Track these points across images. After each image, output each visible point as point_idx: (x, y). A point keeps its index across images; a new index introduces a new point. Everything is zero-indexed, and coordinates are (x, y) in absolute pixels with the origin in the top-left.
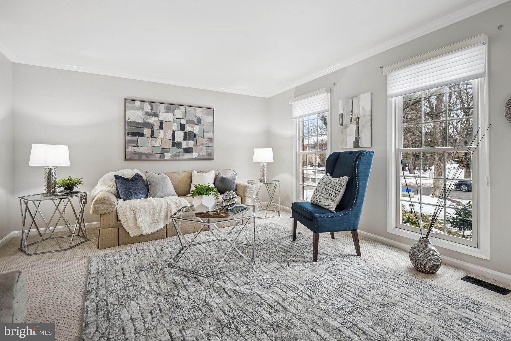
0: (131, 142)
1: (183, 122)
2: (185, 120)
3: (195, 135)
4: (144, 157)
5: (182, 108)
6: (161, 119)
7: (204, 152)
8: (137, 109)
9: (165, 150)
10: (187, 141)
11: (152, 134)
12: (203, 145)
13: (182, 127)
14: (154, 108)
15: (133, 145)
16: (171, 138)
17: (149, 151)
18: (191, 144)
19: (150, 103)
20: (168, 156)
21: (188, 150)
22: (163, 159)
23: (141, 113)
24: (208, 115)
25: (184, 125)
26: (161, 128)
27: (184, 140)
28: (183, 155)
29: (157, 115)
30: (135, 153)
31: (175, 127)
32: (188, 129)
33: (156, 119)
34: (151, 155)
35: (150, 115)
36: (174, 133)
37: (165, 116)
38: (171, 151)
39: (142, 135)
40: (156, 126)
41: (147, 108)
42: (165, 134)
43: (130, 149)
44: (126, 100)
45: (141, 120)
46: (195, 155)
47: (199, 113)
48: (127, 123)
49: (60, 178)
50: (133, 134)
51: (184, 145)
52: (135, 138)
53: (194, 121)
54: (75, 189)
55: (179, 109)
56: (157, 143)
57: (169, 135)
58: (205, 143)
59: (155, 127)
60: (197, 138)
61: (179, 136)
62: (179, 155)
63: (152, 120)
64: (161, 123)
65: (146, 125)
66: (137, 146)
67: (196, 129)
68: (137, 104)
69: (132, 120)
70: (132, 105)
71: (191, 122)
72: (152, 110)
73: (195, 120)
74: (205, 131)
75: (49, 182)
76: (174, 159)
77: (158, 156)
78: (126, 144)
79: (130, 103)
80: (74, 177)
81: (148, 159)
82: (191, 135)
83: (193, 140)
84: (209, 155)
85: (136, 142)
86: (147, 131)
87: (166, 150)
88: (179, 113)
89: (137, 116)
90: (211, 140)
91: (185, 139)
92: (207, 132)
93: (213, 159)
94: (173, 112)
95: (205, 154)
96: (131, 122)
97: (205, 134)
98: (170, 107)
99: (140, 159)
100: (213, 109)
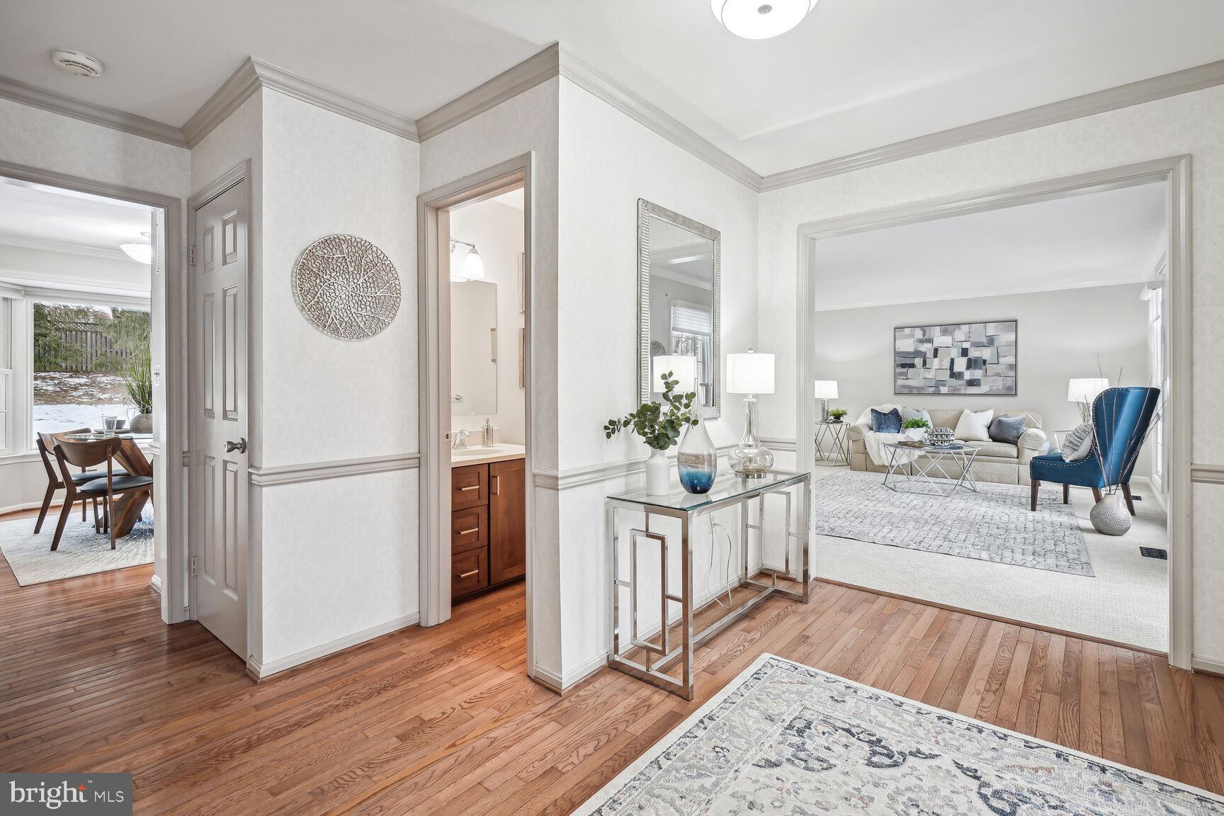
0: (903, 374)
1: (966, 345)
2: (969, 343)
3: (985, 362)
4: (915, 391)
5: (965, 328)
6: (936, 345)
7: (999, 384)
8: (908, 337)
9: (940, 383)
10: (972, 371)
11: (925, 363)
12: (998, 375)
13: (965, 352)
14: (927, 334)
15: (902, 377)
16: (948, 368)
17: (921, 384)
18: (977, 374)
19: (923, 328)
20: (944, 390)
21: (971, 383)
22: (938, 394)
23: (911, 341)
24: (1007, 330)
25: (967, 349)
26: (935, 355)
28: (966, 389)
29: (930, 341)
30: (904, 387)
31: (955, 353)
32: (974, 353)
33: (929, 345)
34: (923, 389)
35: (922, 341)
36: (952, 360)
37: (940, 340)
38: (948, 384)
39: (913, 366)
40: (930, 354)
41: (919, 334)
42: (941, 361)
43: (900, 382)
44: (895, 328)
45: (911, 349)
46: (984, 389)
47: (991, 328)
48: (897, 354)
50: (903, 366)
51: (968, 375)
52: (905, 370)
53: (982, 343)
54: (842, 419)
55: (960, 329)
56: (930, 374)
57: (947, 364)
58: (1001, 371)
59: (927, 356)
60: (987, 366)
61: (961, 365)
62: (959, 389)
63: (926, 348)
64: (936, 351)
65: (917, 353)
66: (907, 379)
67: (986, 354)
68: (907, 331)
69: (902, 350)
70: (901, 334)
71: (978, 345)
72: (924, 336)
73: (984, 340)
74: (1001, 354)
75: (823, 411)
76: (954, 393)
77: (931, 390)
78: (896, 376)
79: (899, 332)
80: (841, 408)
81: (919, 394)
82: (978, 362)
83: (981, 369)
84: (1009, 388)
86: (918, 361)
87: (942, 383)
88: (960, 334)
89: (907, 345)
90: (1014, 367)
91: (968, 368)
92: (1004, 356)
93: (1016, 394)
94: (951, 334)
95: (1001, 387)
96: (900, 352)
97: (1001, 360)
98: (947, 328)
99: (910, 394)
100: (1016, 321)
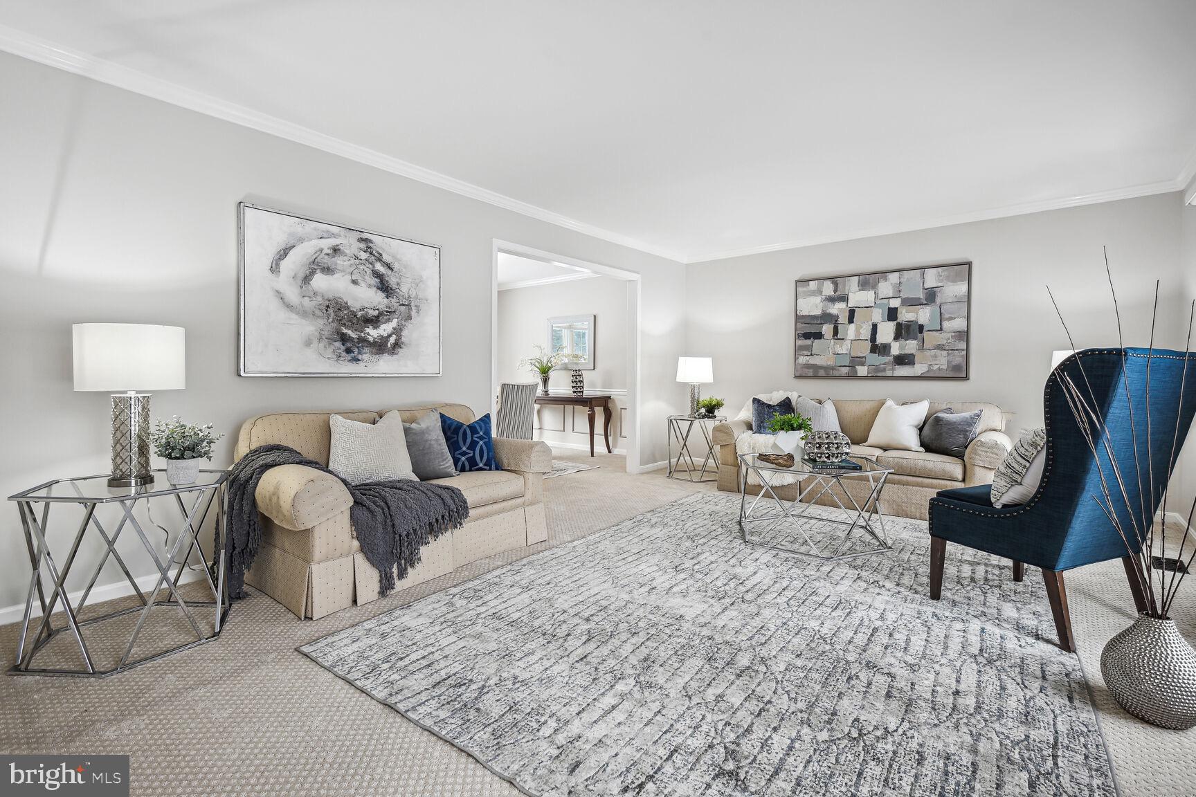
0: (802, 348)
1: (895, 303)
2: (899, 300)
3: (921, 328)
4: (822, 373)
5: (894, 278)
6: (851, 304)
7: (942, 361)
8: (813, 293)
9: (857, 361)
10: (903, 342)
11: (836, 332)
12: (940, 347)
13: (892, 314)
14: (840, 286)
15: (806, 353)
16: (869, 338)
17: (831, 363)
18: (911, 346)
19: (834, 280)
20: (862, 371)
21: (902, 360)
22: (852, 376)
23: (817, 300)
24: (955, 279)
25: (896, 309)
26: (851, 320)
27: (896, 338)
28: (893, 370)
29: (844, 299)
30: (808, 366)
31: (878, 315)
32: (906, 315)
33: (842, 305)
34: (833, 368)
35: (832, 300)
36: (875, 327)
37: (859, 297)
38: (868, 361)
39: (819, 336)
40: (843, 319)
41: (828, 289)
42: (858, 332)
43: (802, 360)
44: (797, 282)
45: (818, 312)
46: (919, 369)
47: (931, 279)
48: (799, 318)
49: (705, 397)
50: (807, 336)
51: (896, 349)
52: (808, 342)
53: (919, 299)
54: (716, 413)
55: (886, 279)
56: (843, 348)
57: (866, 333)
58: (944, 342)
59: (840, 321)
60: (925, 334)
61: (886, 333)
62: (884, 370)
63: (837, 309)
64: (852, 313)
65: (827, 317)
66: (812, 355)
67: (923, 315)
68: (813, 285)
69: (805, 313)
70: (805, 289)
71: (911, 303)
72: (835, 291)
73: (921, 295)
74: (947, 316)
75: (692, 402)
76: (874, 376)
77: (845, 371)
78: (798, 350)
79: (803, 286)
80: (717, 397)
82: (911, 329)
83: (915, 338)
84: (957, 368)
85: (809, 348)
86: (827, 329)
87: (859, 360)
88: (886, 288)
89: (812, 306)
90: (964, 335)
91: (898, 336)
92: (951, 319)
93: (967, 378)
94: (874, 287)
95: (945, 367)
96: (803, 317)
97: (946, 324)
98: (868, 280)
99: (815, 377)
100: (969, 264)
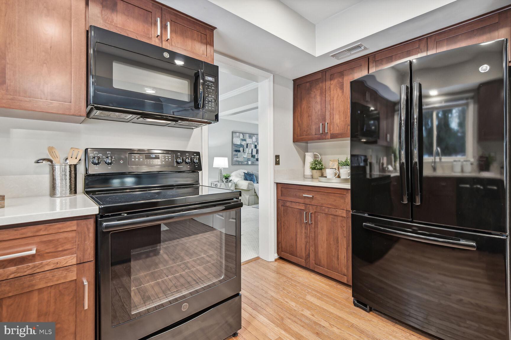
0: (235, 155)
1: (256, 144)
4: (240, 163)
6: (247, 142)
8: (237, 137)
9: (248, 160)
11: (243, 150)
13: (255, 147)
14: (244, 137)
15: (236, 157)
16: (251, 153)
17: (242, 160)
19: (243, 134)
20: (250, 163)
21: (257, 160)
22: (247, 164)
23: (239, 139)
26: (247, 147)
27: (256, 154)
28: (256, 162)
29: (245, 140)
30: (237, 161)
31: (253, 147)
34: (243, 162)
35: (243, 140)
36: (252, 149)
37: (249, 141)
38: (251, 160)
39: (239, 151)
40: (245, 147)
41: (242, 136)
43: (235, 159)
44: (233, 132)
45: (239, 143)
48: (233, 145)
49: (224, 174)
50: (236, 151)
51: (256, 156)
52: (237, 153)
54: (230, 179)
55: (254, 137)
56: (245, 156)
57: (250, 151)
61: (254, 152)
63: (244, 143)
64: (247, 145)
65: (241, 146)
66: (238, 157)
68: (238, 134)
69: (235, 143)
70: (235, 135)
78: (233, 156)
80: (226, 173)
81: (242, 165)
85: (237, 155)
86: (241, 149)
88: (254, 139)
89: (237, 141)
94: (252, 138)
96: (235, 144)
98: (250, 136)
99: (239, 164)
